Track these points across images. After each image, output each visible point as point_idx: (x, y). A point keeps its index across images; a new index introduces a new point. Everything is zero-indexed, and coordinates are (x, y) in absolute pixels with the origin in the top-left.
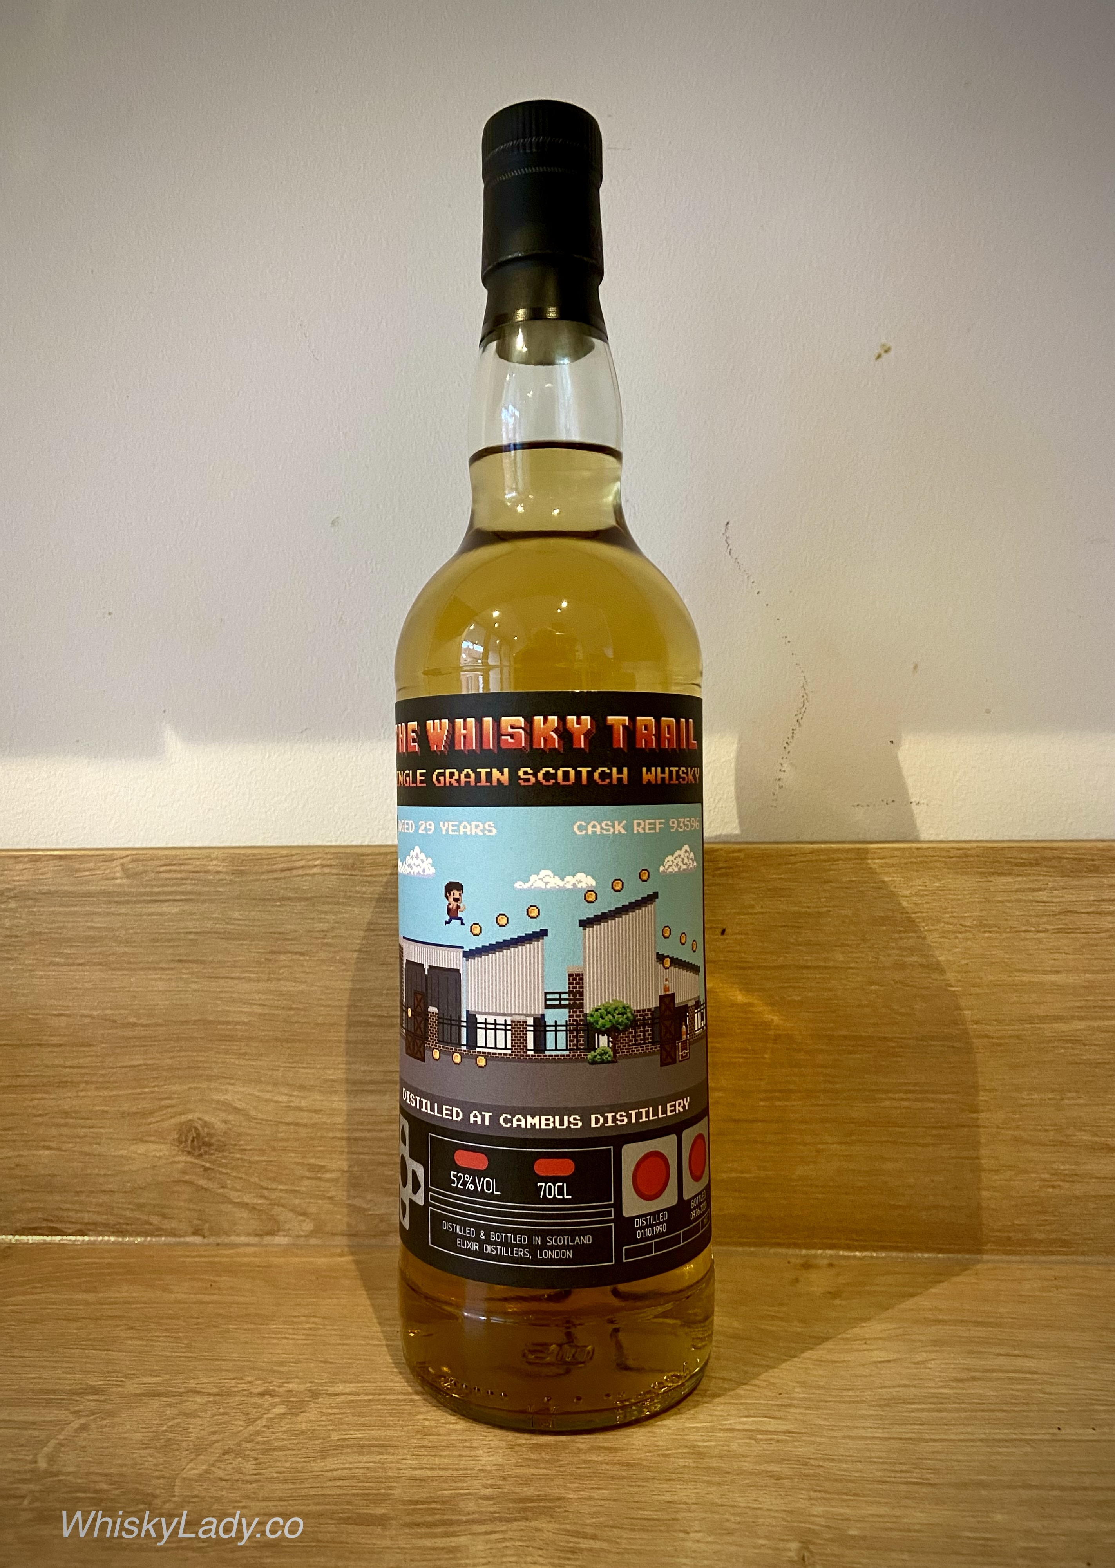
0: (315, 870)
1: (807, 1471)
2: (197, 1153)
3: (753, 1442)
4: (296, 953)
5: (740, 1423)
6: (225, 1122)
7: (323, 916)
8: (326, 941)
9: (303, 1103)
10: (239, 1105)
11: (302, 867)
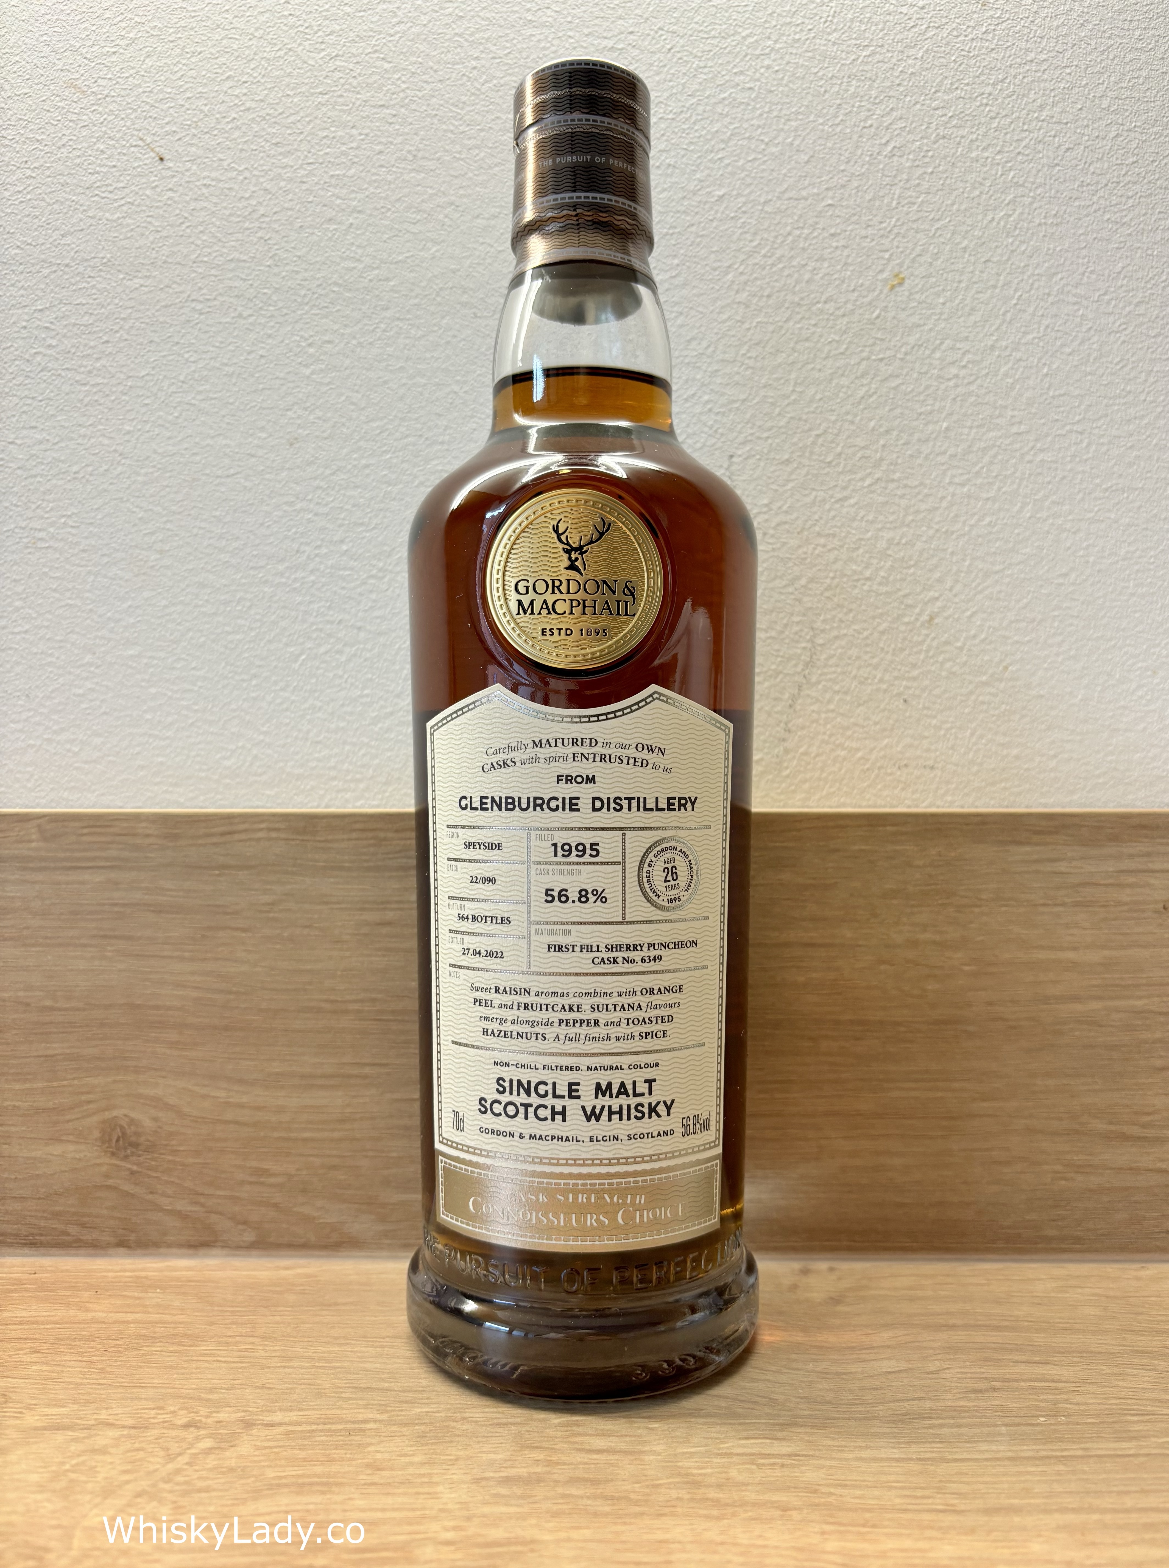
0: (260, 835)
1: (817, 1501)
2: (122, 1154)
3: (754, 1467)
4: (236, 929)
5: (740, 1446)
6: (155, 1119)
7: (268, 887)
8: (271, 915)
9: (245, 1099)
10: (172, 1101)
11: (246, 831)
